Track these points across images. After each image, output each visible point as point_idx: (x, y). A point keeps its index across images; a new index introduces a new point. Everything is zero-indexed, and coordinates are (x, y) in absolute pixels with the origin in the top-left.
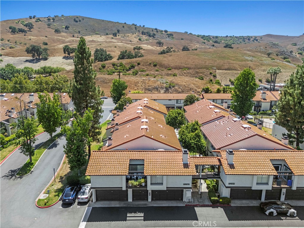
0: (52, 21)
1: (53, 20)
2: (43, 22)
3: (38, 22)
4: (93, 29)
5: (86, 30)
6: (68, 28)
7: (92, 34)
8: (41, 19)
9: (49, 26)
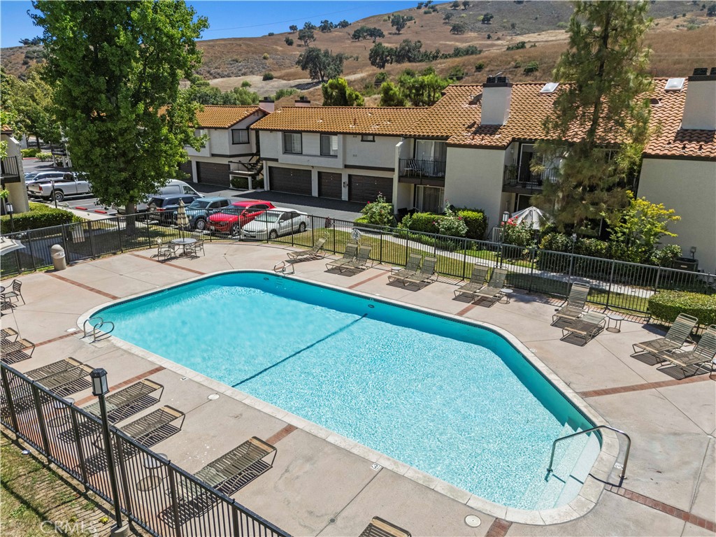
0: (463, 7)
1: (465, 6)
2: (440, 13)
3: (430, 13)
4: (556, 15)
5: (536, 19)
6: (489, 20)
7: (546, 28)
8: (437, 7)
9: (447, 21)
